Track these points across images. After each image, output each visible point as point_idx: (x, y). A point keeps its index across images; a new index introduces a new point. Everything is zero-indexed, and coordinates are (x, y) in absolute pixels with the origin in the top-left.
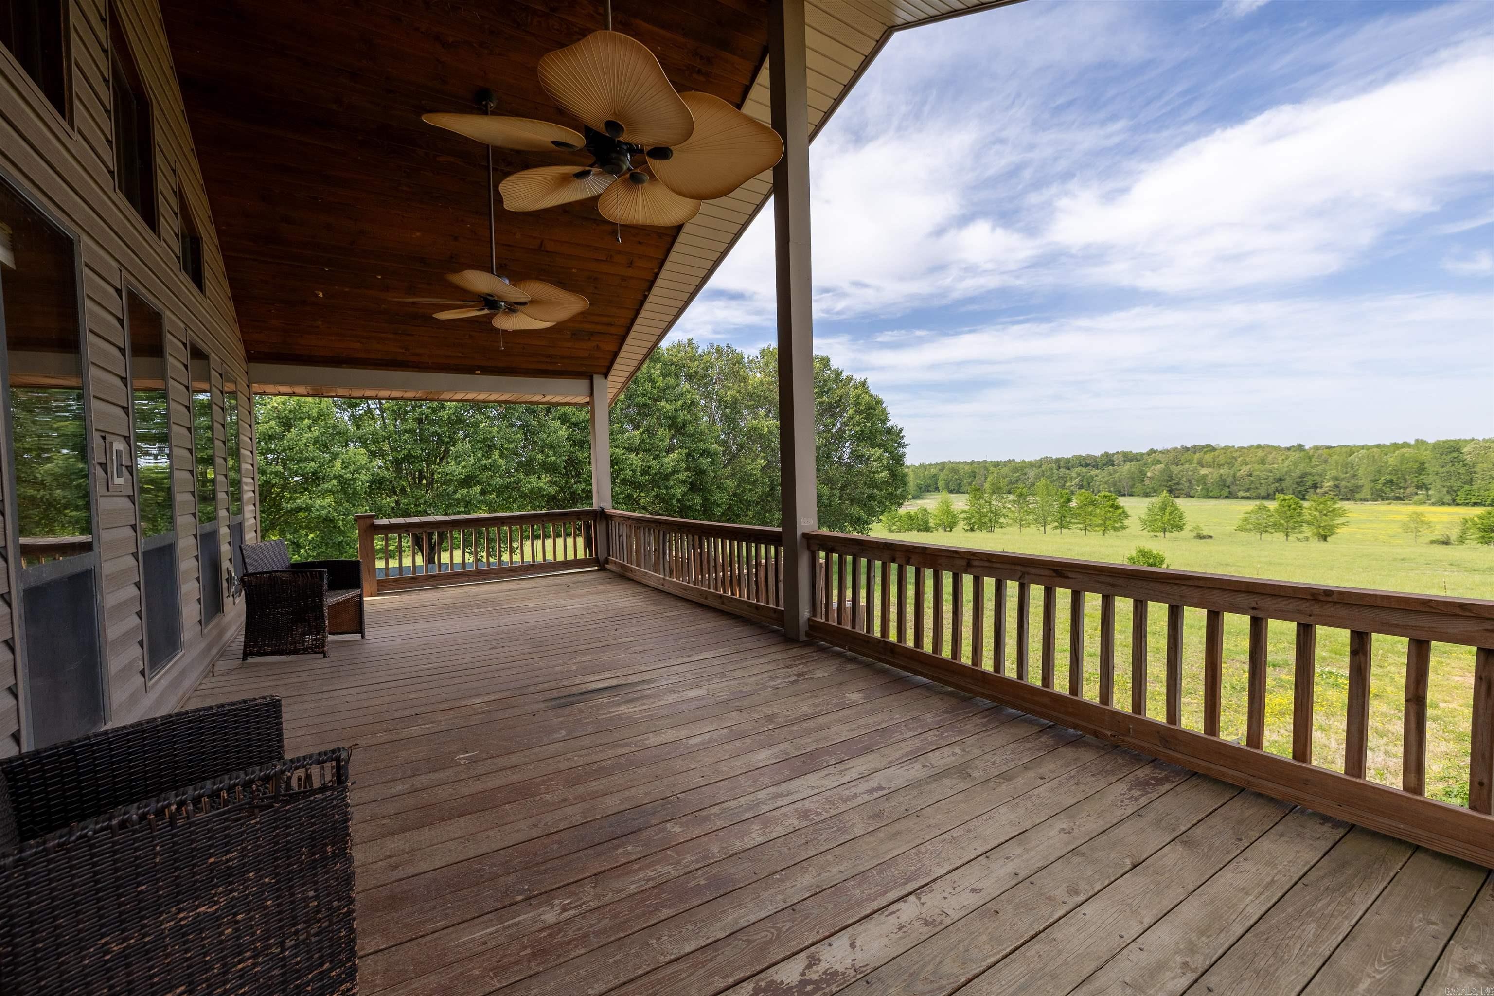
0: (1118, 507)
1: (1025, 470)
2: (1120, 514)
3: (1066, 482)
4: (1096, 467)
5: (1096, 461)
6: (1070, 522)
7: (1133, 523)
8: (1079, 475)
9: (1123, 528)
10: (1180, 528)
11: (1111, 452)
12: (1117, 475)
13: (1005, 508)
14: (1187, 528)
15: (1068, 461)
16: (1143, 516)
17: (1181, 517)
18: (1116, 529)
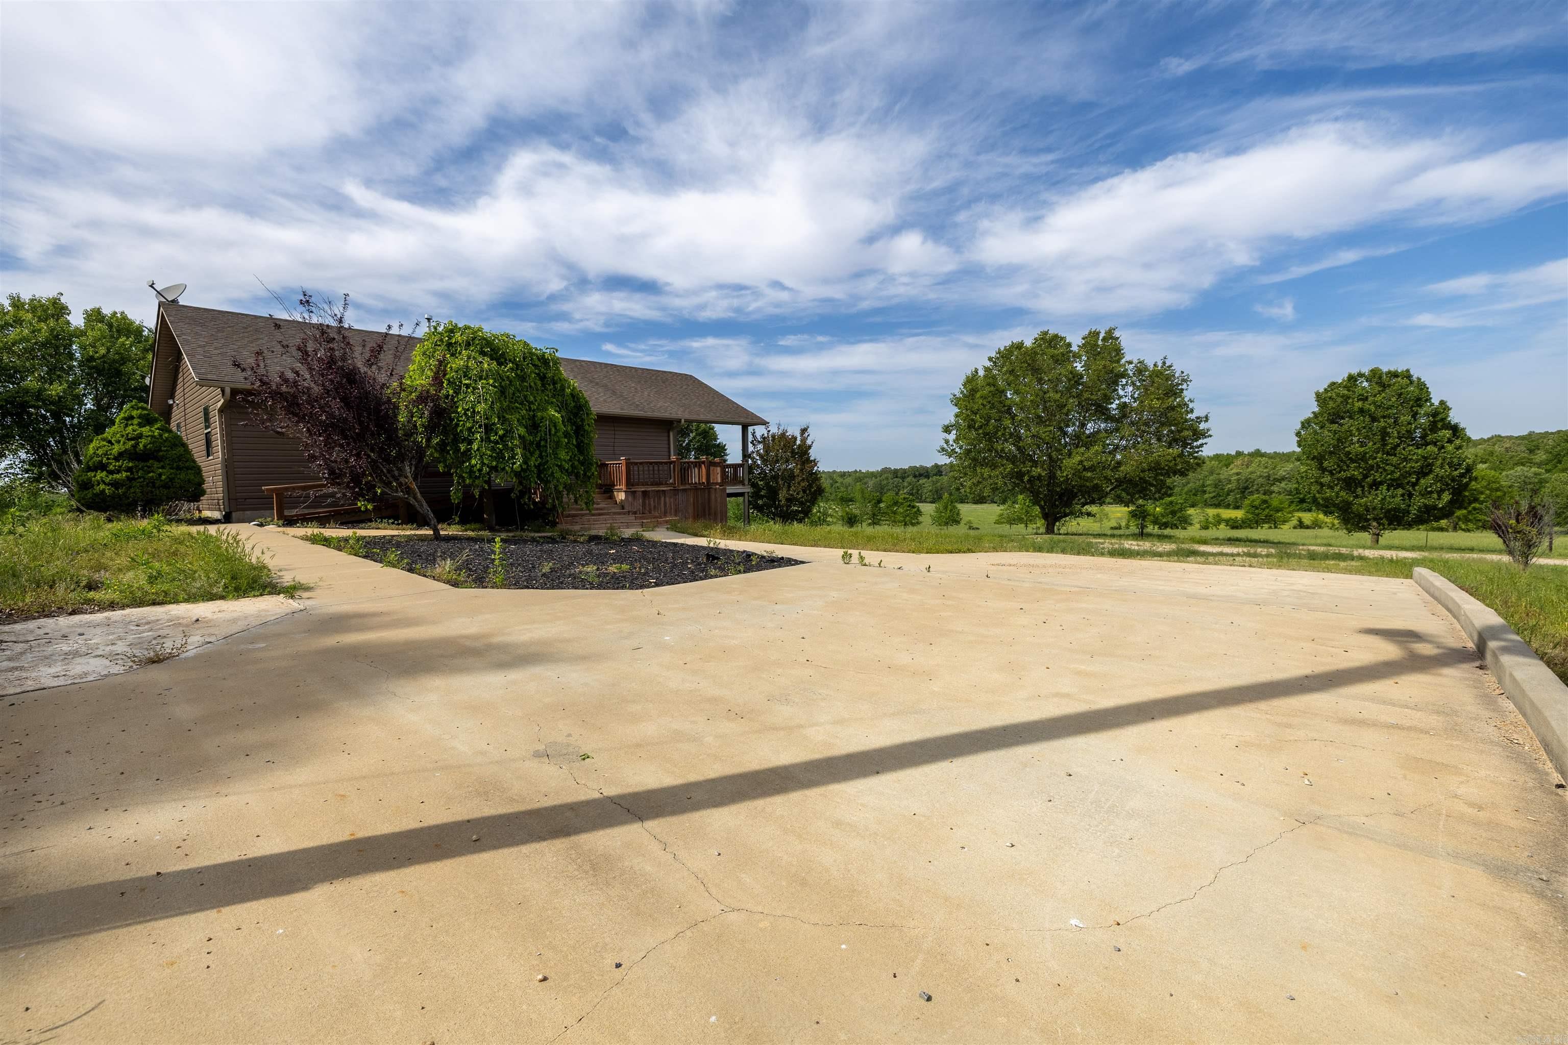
0: (914, 507)
1: (866, 480)
2: (916, 512)
3: (899, 490)
4: (928, 477)
5: (927, 472)
6: (880, 520)
7: (926, 520)
8: (910, 484)
9: (918, 523)
10: (957, 522)
11: (940, 464)
12: (939, 484)
13: (830, 508)
14: (963, 522)
15: (904, 471)
16: (933, 514)
17: (958, 514)
18: (913, 524)
